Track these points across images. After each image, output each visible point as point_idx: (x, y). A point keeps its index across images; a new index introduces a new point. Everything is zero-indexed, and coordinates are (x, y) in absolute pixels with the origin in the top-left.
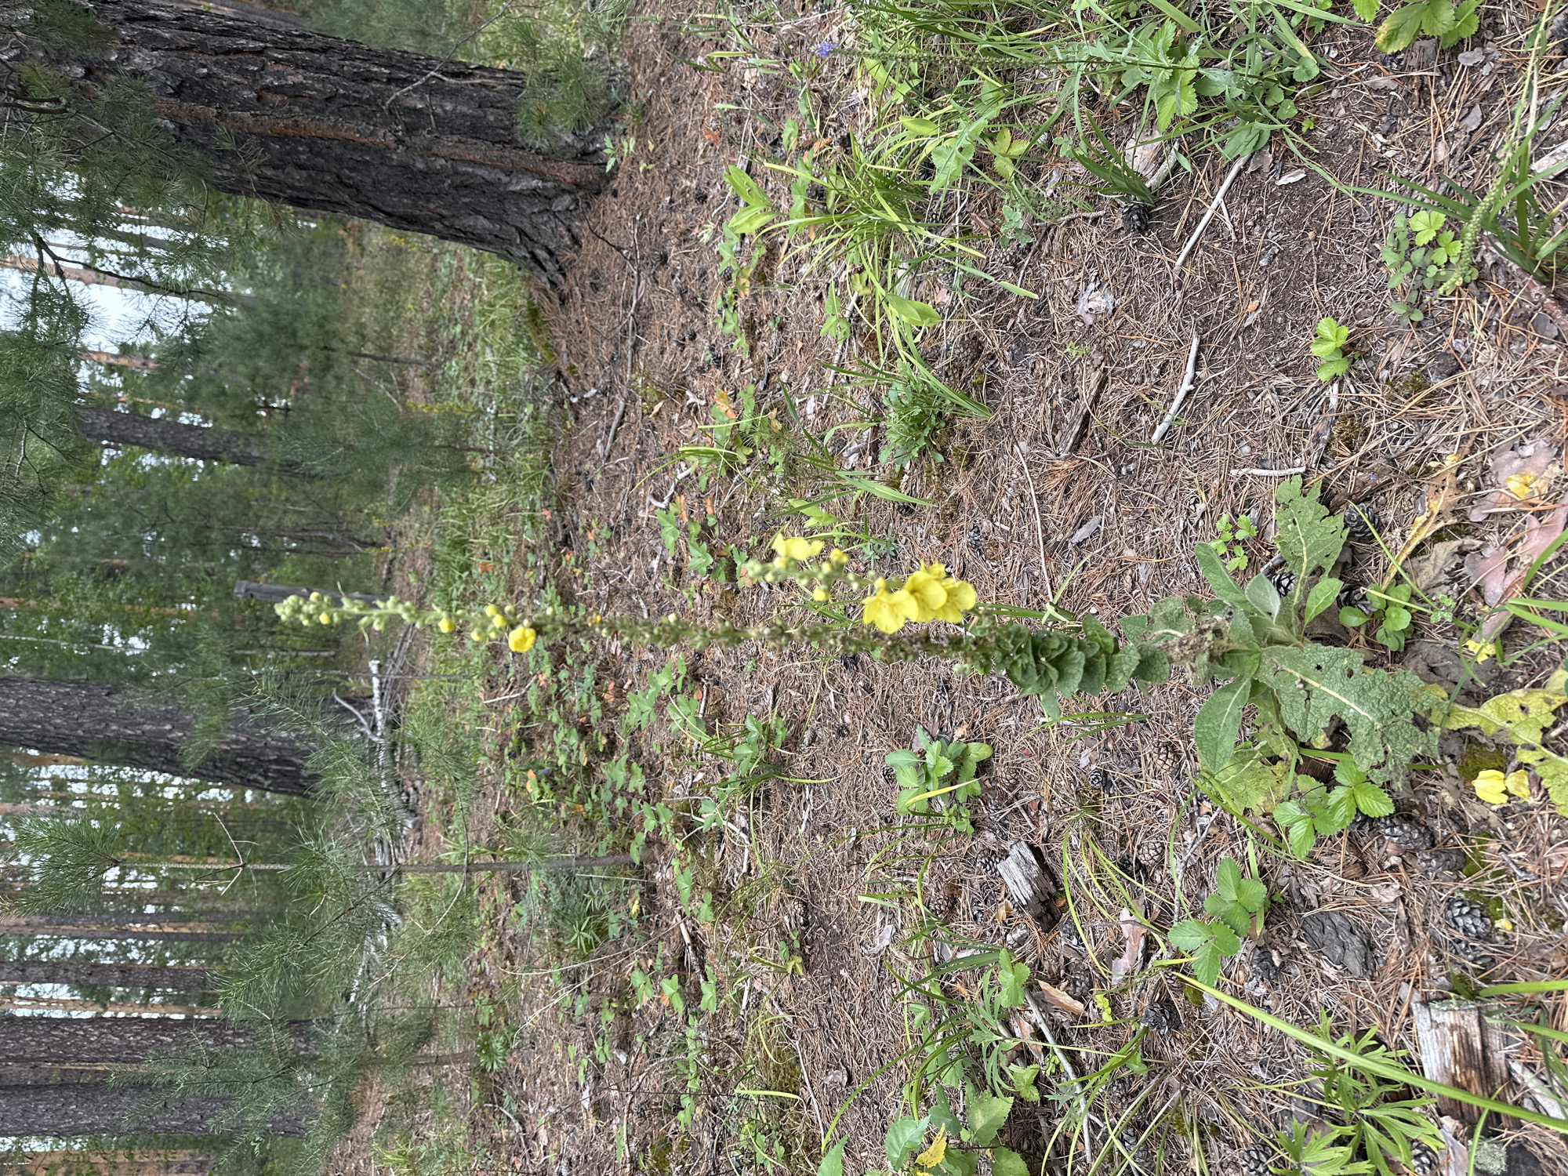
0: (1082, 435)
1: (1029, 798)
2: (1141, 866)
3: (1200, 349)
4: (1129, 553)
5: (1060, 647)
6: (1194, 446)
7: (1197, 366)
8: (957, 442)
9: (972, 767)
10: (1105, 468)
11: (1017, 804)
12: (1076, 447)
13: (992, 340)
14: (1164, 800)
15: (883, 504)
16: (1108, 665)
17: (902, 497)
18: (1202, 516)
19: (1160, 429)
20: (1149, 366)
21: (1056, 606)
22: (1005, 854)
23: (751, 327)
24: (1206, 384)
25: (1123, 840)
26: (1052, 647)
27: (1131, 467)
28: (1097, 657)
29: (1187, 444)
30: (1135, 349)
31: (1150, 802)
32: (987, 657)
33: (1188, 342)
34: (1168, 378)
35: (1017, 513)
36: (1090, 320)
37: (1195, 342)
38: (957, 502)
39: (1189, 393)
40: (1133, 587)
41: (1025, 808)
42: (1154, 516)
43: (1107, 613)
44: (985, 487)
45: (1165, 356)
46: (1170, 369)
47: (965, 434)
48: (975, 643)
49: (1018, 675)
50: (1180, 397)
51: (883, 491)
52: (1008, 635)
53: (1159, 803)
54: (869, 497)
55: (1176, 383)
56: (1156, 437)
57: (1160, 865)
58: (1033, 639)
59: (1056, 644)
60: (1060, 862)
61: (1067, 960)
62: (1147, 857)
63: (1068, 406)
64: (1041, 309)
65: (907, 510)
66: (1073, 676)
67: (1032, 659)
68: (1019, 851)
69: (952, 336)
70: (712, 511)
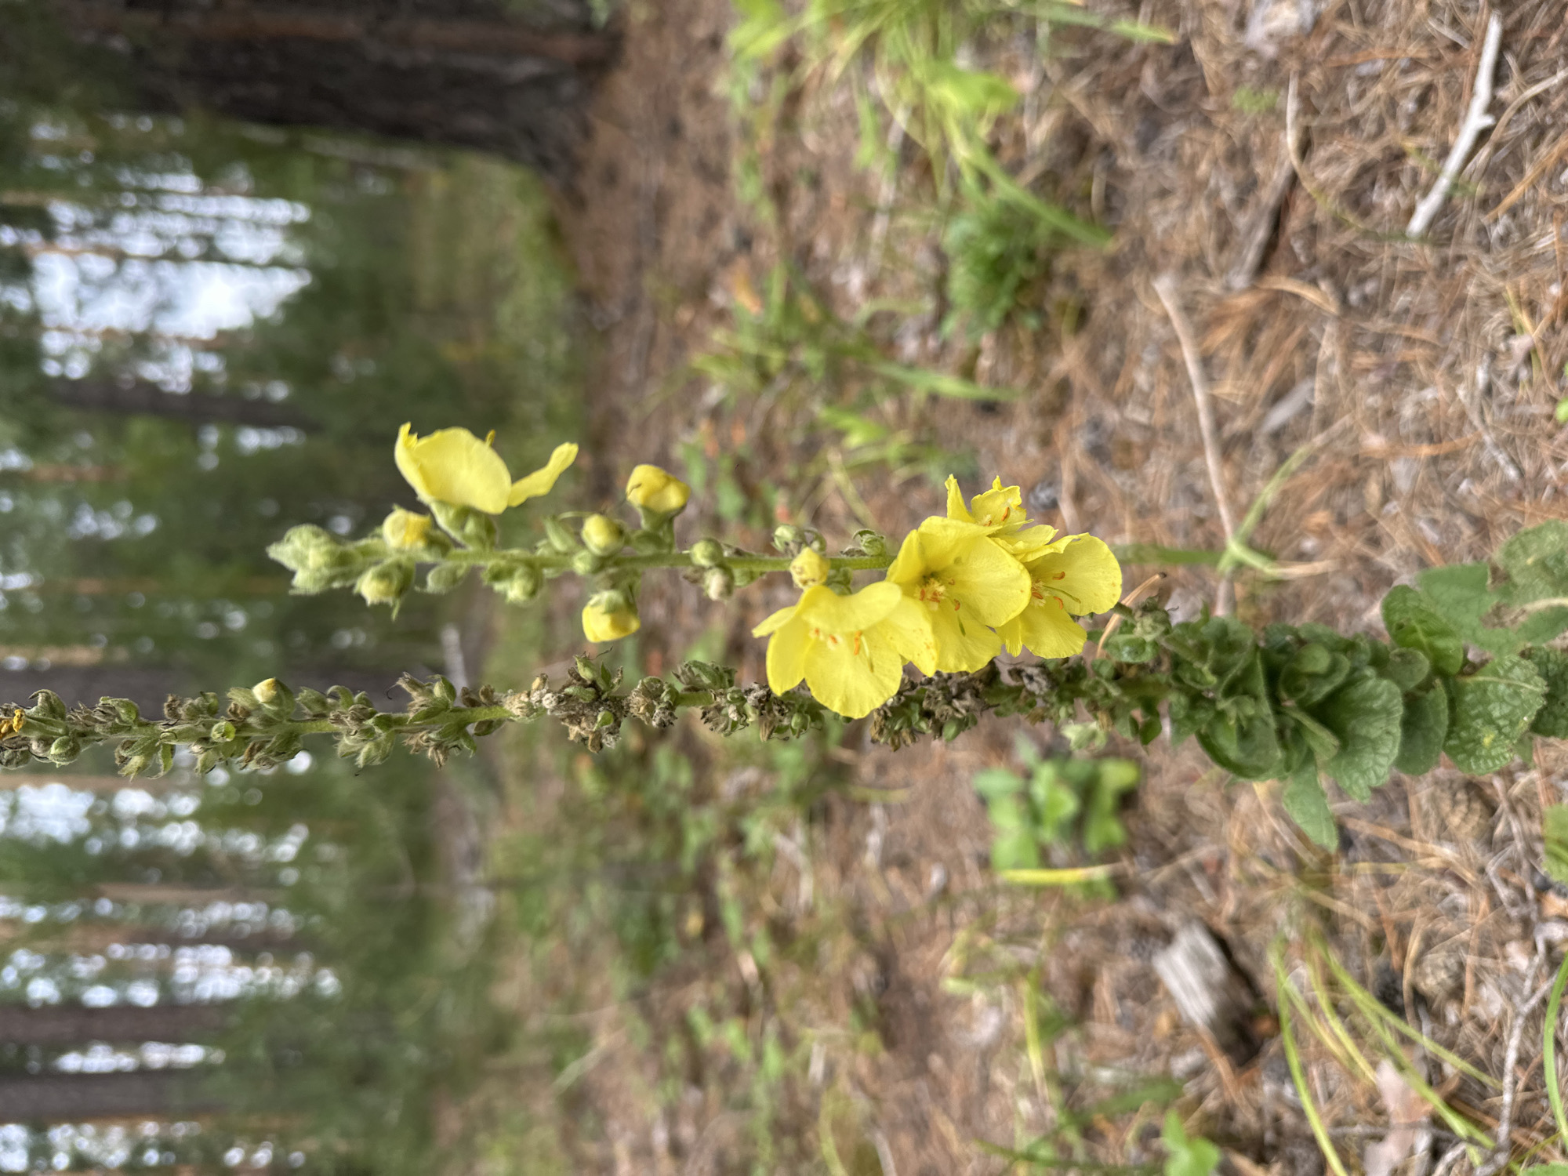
0: (1270, 248)
1: (1204, 851)
2: (1420, 998)
3: (1504, 46)
4: (1375, 442)
5: (1333, 668)
6: (1497, 231)
7: (1499, 77)
8: (1058, 292)
9: (1107, 800)
10: (1318, 296)
11: (1185, 861)
12: (1263, 266)
13: (1105, 124)
14: (1462, 883)
15: (954, 405)
16: (1453, 703)
17: (982, 390)
18: (1528, 359)
19: (1425, 210)
20: (1392, 104)
21: (1250, 544)
22: (1167, 937)
23: (780, 192)
24: (1520, 110)
25: (1378, 941)
26: (1310, 668)
27: (1370, 287)
28: (1427, 686)
29: (1483, 231)
30: (1361, 79)
31: (1431, 881)
32: (1150, 707)
33: (1477, 39)
34: (1436, 118)
35: (1164, 391)
36: (1270, 50)
37: (1494, 30)
38: (1064, 388)
39: (1483, 135)
40: (1386, 499)
41: (1201, 867)
42: (1421, 369)
43: (1334, 549)
44: (1109, 355)
45: (1423, 77)
46: (1442, 98)
47: (1071, 279)
48: (1118, 675)
49: (1232, 749)
50: (1463, 143)
51: (949, 385)
52: (1201, 650)
53: (1449, 885)
54: (934, 398)
55: (1454, 119)
56: (1417, 224)
57: (1457, 993)
58: (1266, 656)
59: (1319, 660)
60: (1260, 957)
61: (1277, 1119)
62: (1433, 981)
63: (1241, 202)
64: (1182, 55)
65: (989, 409)
66: (1374, 744)
67: (1266, 708)
68: (1192, 941)
69: (1040, 132)
70: (742, 437)
